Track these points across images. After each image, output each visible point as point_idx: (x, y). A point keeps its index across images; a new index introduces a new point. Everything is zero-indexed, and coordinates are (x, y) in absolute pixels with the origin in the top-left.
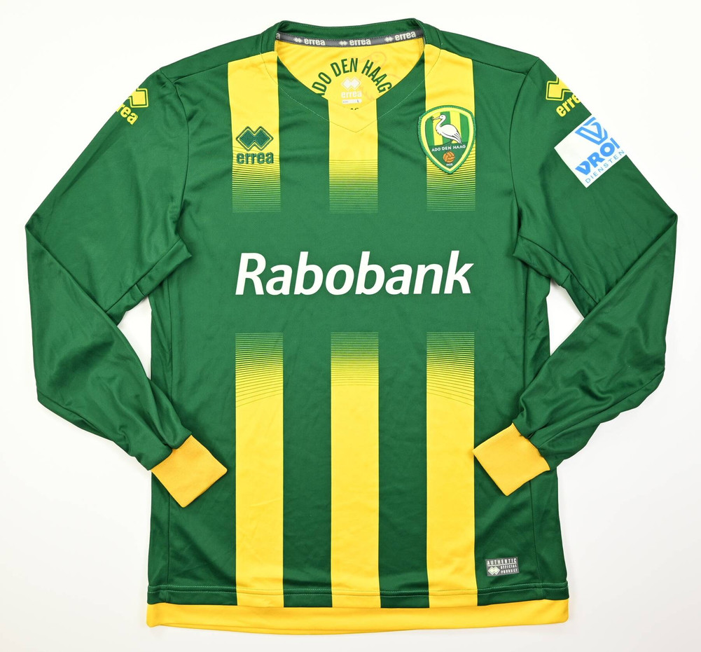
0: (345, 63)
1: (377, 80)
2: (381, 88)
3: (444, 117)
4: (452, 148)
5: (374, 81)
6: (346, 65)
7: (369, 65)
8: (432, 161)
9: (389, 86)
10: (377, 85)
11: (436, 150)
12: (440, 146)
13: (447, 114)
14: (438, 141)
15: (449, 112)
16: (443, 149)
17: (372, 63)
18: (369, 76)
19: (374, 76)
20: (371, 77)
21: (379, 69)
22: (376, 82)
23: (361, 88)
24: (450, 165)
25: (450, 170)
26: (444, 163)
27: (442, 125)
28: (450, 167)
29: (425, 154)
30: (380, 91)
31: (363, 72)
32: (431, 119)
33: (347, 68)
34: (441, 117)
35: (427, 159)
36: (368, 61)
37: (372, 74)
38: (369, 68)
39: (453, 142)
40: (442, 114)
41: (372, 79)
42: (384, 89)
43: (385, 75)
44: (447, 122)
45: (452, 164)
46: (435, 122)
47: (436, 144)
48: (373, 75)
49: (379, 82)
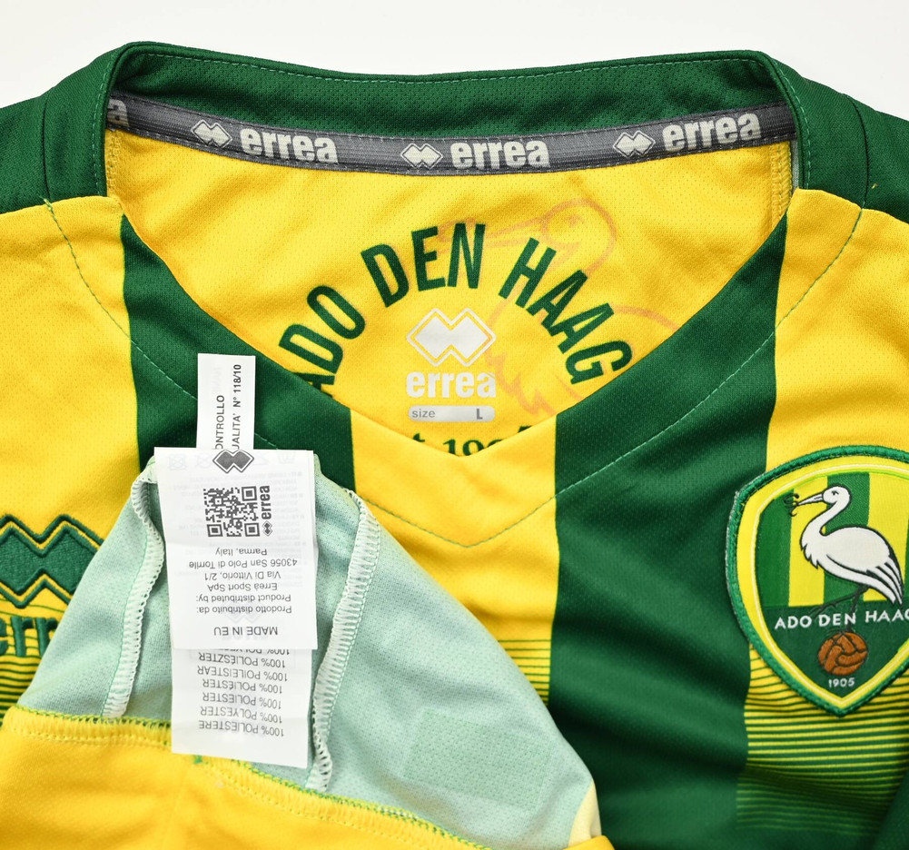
0: (430, 244)
1: (565, 327)
2: (584, 365)
3: (841, 498)
4: (861, 617)
5: (554, 332)
6: (433, 256)
7: (533, 263)
8: (770, 664)
9: (617, 355)
10: (564, 347)
11: (793, 622)
12: (813, 611)
13: (858, 485)
14: (805, 589)
15: (865, 476)
16: (824, 620)
17: (550, 254)
18: (533, 311)
19: (555, 312)
20: (543, 314)
21: (578, 280)
22: (562, 337)
23: (493, 362)
24: (843, 682)
25: (841, 703)
26: (821, 676)
27: (830, 528)
28: (842, 692)
29: (744, 637)
30: (579, 377)
31: (505, 292)
32: (788, 503)
33: (438, 269)
34: (828, 497)
35: (753, 655)
36: (532, 244)
37: (545, 302)
38: (535, 277)
39: (869, 596)
40: (834, 481)
41: (546, 323)
42: (596, 371)
43: (605, 312)
44: (855, 516)
45: (852, 681)
46: (801, 516)
47: (794, 601)
48: (550, 308)
49: (574, 338)
